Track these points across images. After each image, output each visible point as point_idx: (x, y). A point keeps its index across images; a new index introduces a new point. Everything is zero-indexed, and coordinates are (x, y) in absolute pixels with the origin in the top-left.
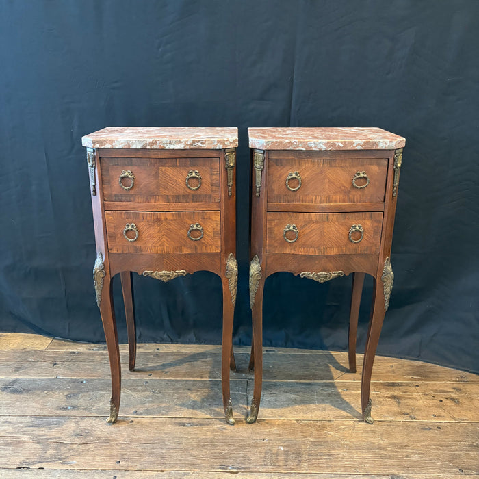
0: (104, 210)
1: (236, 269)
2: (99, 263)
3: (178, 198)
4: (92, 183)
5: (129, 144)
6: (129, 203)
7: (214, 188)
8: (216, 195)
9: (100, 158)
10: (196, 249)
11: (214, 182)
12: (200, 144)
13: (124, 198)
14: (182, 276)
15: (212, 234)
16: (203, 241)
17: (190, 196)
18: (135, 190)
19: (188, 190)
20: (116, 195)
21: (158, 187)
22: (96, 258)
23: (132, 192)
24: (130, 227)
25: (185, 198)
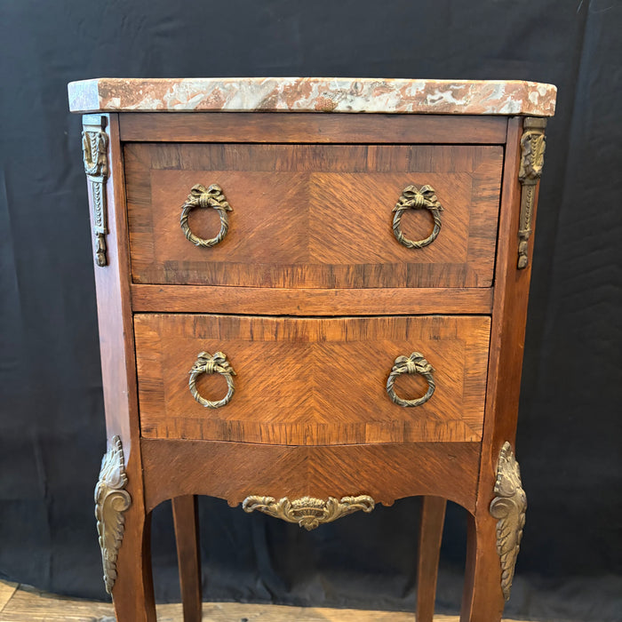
0: (131, 310)
1: (521, 492)
2: (111, 468)
3: (361, 276)
4: (97, 228)
5: (217, 97)
6: (209, 289)
7: (479, 243)
8: (483, 266)
9: (123, 144)
10: (407, 430)
11: (479, 222)
12: (448, 96)
13: (194, 275)
14: (359, 512)
15: (459, 387)
16: (428, 407)
17: (399, 270)
18: (231, 247)
19: (398, 251)
20: (168, 265)
21: (302, 240)
22: (105, 451)
23: (219, 256)
24: (210, 365)
25: (387, 274)
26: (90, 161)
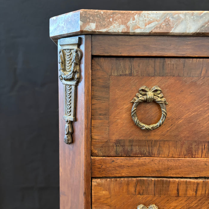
0: (91, 176)
4: (65, 117)
5: (168, 25)
20: (118, 142)
26: (64, 70)
